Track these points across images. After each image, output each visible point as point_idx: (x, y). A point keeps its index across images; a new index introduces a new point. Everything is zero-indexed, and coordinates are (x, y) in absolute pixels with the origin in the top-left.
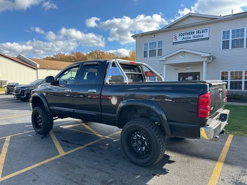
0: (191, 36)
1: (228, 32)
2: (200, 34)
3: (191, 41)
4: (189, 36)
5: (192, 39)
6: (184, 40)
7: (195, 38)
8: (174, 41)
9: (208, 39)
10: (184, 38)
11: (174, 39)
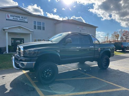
0: (19, 18)
1: (36, 22)
2: (23, 19)
3: (19, 21)
4: (17, 18)
5: (19, 20)
6: (14, 19)
7: (21, 20)
8: (7, 18)
9: (27, 22)
10: (13, 18)
11: (7, 17)
